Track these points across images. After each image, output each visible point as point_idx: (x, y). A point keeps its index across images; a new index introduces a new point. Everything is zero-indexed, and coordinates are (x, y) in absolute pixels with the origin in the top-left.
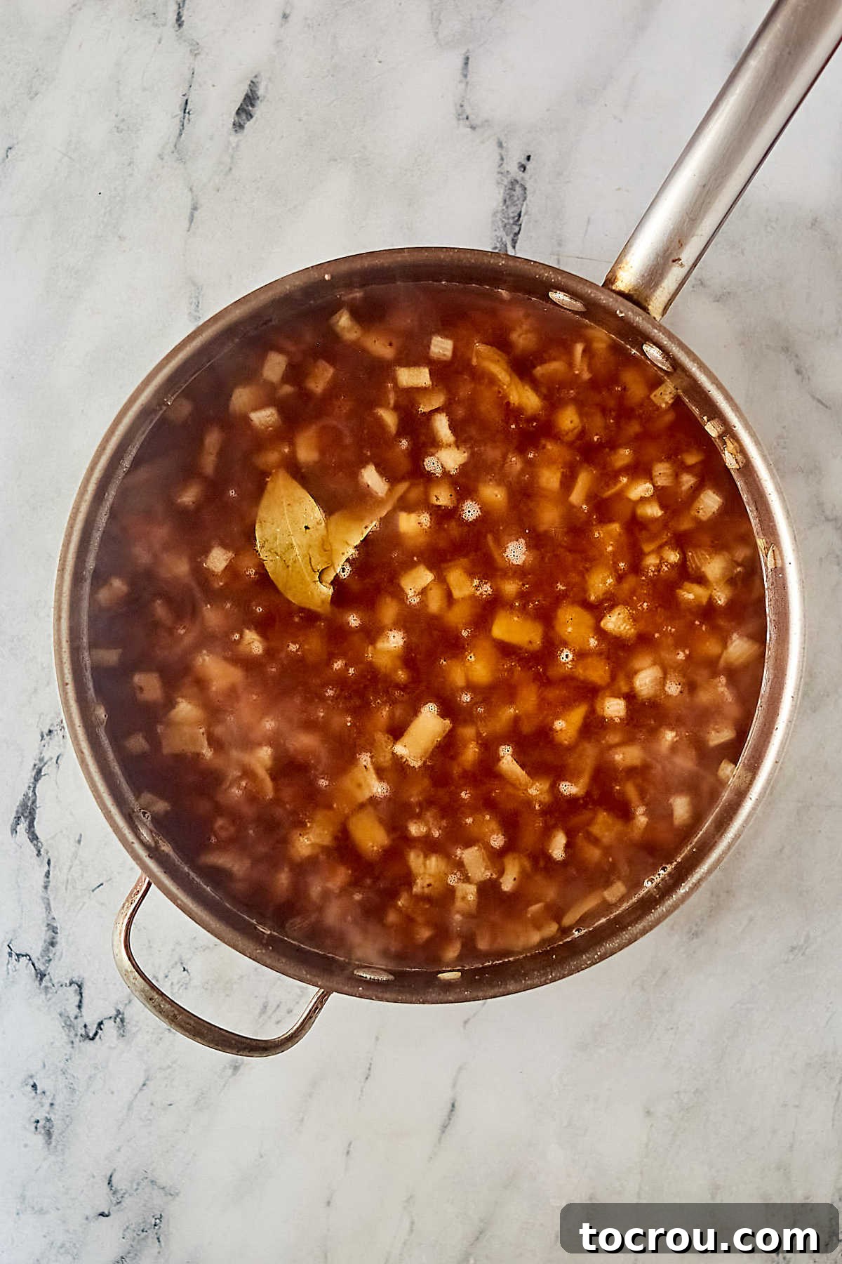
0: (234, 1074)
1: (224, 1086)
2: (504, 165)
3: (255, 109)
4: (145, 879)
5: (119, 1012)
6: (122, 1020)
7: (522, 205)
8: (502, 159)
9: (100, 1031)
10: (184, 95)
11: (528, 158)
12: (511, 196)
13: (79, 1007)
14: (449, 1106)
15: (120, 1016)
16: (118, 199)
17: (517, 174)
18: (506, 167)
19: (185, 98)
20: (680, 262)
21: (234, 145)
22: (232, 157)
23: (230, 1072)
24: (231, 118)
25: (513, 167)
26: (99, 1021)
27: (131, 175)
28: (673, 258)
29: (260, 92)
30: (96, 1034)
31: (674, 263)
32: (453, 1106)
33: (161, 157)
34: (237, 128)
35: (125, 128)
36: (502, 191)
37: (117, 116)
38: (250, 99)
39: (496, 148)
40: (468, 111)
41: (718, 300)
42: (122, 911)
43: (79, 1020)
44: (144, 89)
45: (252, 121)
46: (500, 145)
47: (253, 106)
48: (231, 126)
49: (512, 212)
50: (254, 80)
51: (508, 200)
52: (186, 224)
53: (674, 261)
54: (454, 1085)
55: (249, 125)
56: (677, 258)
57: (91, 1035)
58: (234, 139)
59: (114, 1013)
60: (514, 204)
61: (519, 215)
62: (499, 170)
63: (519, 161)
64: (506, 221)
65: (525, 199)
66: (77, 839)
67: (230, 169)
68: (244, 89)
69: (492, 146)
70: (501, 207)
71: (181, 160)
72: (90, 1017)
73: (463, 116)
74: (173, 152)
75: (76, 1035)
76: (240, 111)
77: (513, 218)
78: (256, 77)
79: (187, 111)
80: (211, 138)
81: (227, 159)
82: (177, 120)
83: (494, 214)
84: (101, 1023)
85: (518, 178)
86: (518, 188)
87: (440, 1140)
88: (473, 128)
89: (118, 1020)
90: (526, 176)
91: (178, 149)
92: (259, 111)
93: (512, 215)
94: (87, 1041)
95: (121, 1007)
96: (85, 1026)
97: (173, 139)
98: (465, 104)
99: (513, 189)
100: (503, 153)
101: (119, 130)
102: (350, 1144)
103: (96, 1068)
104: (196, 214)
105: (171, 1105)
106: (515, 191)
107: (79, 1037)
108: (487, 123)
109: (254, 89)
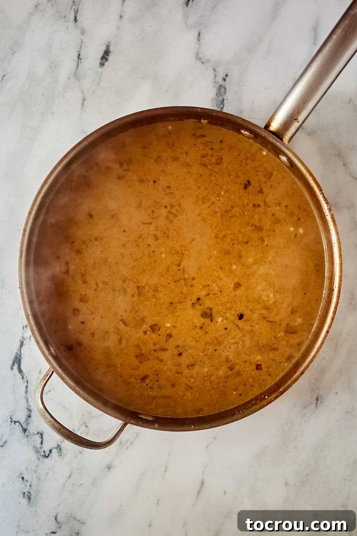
0: (108, 471)
1: (104, 476)
2: (216, 79)
3: (109, 57)
4: (51, 370)
5: (58, 445)
6: (60, 449)
7: (224, 96)
8: (215, 76)
9: (50, 454)
10: (78, 51)
11: (227, 75)
12: (219, 92)
13: (42, 443)
14: (201, 483)
15: (59, 447)
16: (51, 96)
17: (222, 83)
18: (217, 80)
19: (79, 53)
20: (297, 120)
21: (100, 73)
22: (100, 78)
23: (106, 470)
24: (99, 61)
25: (220, 80)
26: (50, 449)
27: (56, 86)
28: (295, 118)
29: (111, 49)
30: (49, 455)
31: (295, 121)
32: (203, 483)
33: (69, 78)
34: (101, 65)
35: (53, 66)
36: (216, 90)
37: (50, 61)
38: (107, 53)
39: (213, 72)
40: (200, 55)
41: (309, 134)
42: (40, 383)
43: (42, 449)
44: (61, 49)
45: (108, 62)
46: (214, 70)
47: (108, 55)
48: (99, 64)
49: (220, 98)
50: (109, 44)
51: (219, 94)
52: (80, 107)
53: (295, 119)
54: (203, 474)
55: (106, 64)
56: (296, 118)
57: (47, 455)
58: (100, 70)
59: (56, 446)
60: (221, 95)
61: (223, 100)
62: (214, 81)
63: (222, 77)
64: (217, 103)
65: (225, 93)
66: (39, 371)
67: (99, 83)
68: (104, 48)
69: (211, 70)
70: (215, 97)
71: (78, 79)
72: (46, 447)
73: (198, 58)
74: (74, 76)
75: (40, 455)
76: (103, 58)
77: (221, 101)
78: (109, 43)
79: (80, 58)
80: (90, 69)
81: (98, 79)
82: (76, 62)
83: (213, 100)
84: (51, 451)
85: (222, 84)
86: (223, 89)
87: (197, 498)
88: (203, 63)
89: (58, 449)
90: (226, 83)
91: (76, 75)
92: (111, 57)
93: (220, 100)
94: (45, 458)
95: (59, 443)
96: (44, 452)
97: (74, 71)
98: (199, 53)
99: (220, 89)
100: (216, 73)
101: (51, 67)
102: (158, 500)
103: (49, 469)
104: (85, 102)
105: (81, 485)
106: (221, 90)
107: (42, 456)
108: (209, 60)
109: (108, 48)
